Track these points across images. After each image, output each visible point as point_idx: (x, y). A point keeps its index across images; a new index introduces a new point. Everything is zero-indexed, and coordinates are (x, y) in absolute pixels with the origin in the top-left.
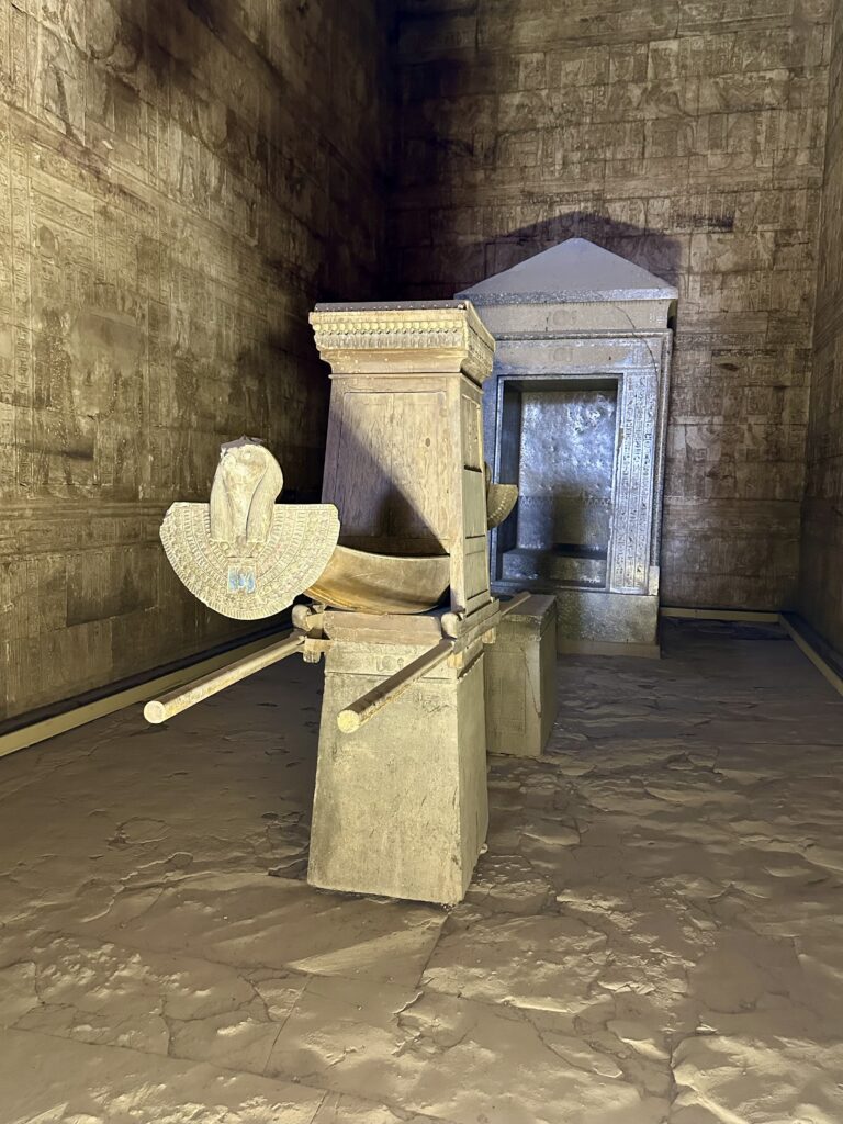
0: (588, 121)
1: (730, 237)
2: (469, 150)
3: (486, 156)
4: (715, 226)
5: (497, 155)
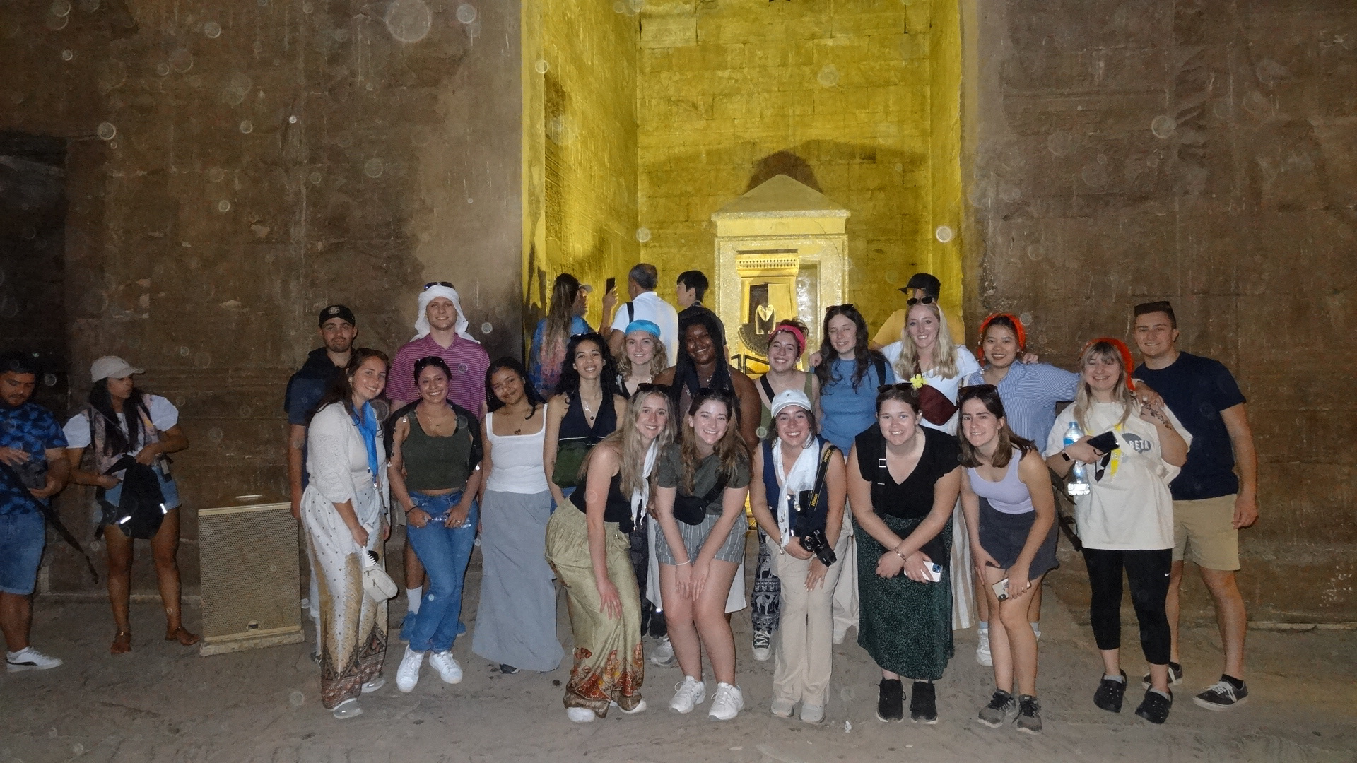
0: (776, 89)
1: (874, 166)
2: (695, 106)
3: (707, 111)
4: (863, 159)
5: (715, 110)
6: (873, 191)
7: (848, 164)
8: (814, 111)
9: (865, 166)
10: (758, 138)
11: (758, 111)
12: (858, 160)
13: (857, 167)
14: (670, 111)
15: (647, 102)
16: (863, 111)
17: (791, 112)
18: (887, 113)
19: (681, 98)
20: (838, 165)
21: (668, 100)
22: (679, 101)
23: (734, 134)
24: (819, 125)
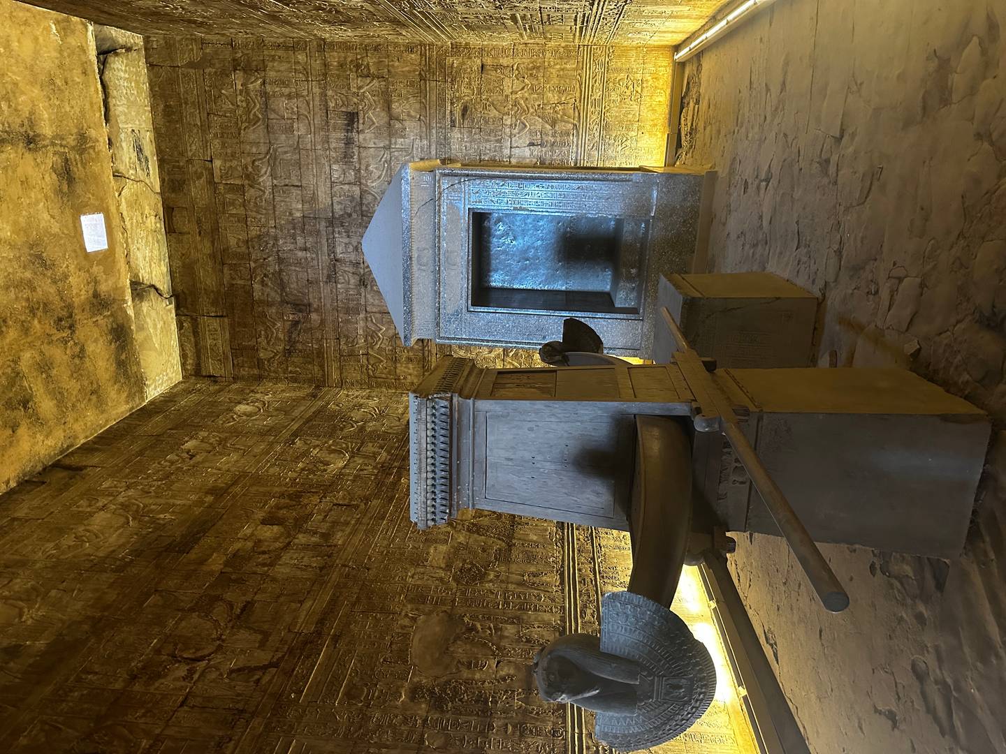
1: (361, 114)
2: (295, 324)
3: (300, 311)
4: (353, 128)
5: (298, 302)
6: (391, 117)
7: (359, 147)
8: (297, 186)
9: (361, 127)
10: (329, 255)
11: (300, 254)
12: (354, 134)
13: (361, 136)
14: (300, 351)
15: (291, 375)
16: (295, 126)
17: (298, 214)
18: (298, 96)
19: (287, 339)
20: (359, 159)
21: (288, 353)
22: (289, 341)
23: (326, 282)
24: (313, 181)
